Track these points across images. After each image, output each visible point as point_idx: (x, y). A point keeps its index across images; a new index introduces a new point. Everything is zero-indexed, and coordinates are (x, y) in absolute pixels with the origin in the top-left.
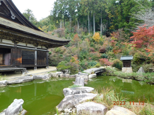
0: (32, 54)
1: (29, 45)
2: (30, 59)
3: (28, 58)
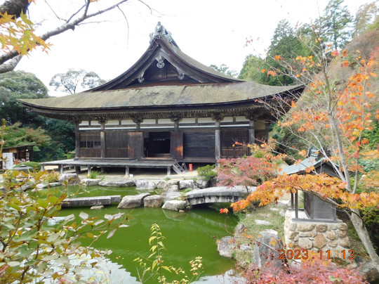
0: (210, 138)
1: (201, 121)
2: (205, 146)
3: (201, 145)
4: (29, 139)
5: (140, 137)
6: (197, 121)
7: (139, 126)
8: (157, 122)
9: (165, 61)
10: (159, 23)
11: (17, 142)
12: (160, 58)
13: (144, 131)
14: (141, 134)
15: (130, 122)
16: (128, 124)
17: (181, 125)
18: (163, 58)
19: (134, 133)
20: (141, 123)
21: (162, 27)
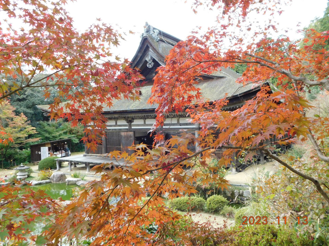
5: (131, 137)
6: (178, 121)
7: (130, 126)
8: (145, 122)
9: (154, 60)
10: (147, 23)
12: (150, 58)
13: (135, 131)
14: (131, 133)
15: (124, 122)
16: (122, 123)
17: (165, 125)
18: (152, 58)
19: (126, 133)
20: (132, 123)
21: (149, 27)
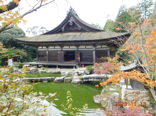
0: (91, 54)
3: (88, 57)
4: (18, 54)
6: (86, 47)
7: (62, 49)
8: (69, 47)
9: (73, 22)
10: (71, 7)
11: (14, 55)
12: (71, 21)
13: (64, 51)
14: (63, 52)
15: (59, 47)
16: (58, 48)
18: (72, 21)
19: (60, 52)
20: (63, 48)
21: (72, 8)
